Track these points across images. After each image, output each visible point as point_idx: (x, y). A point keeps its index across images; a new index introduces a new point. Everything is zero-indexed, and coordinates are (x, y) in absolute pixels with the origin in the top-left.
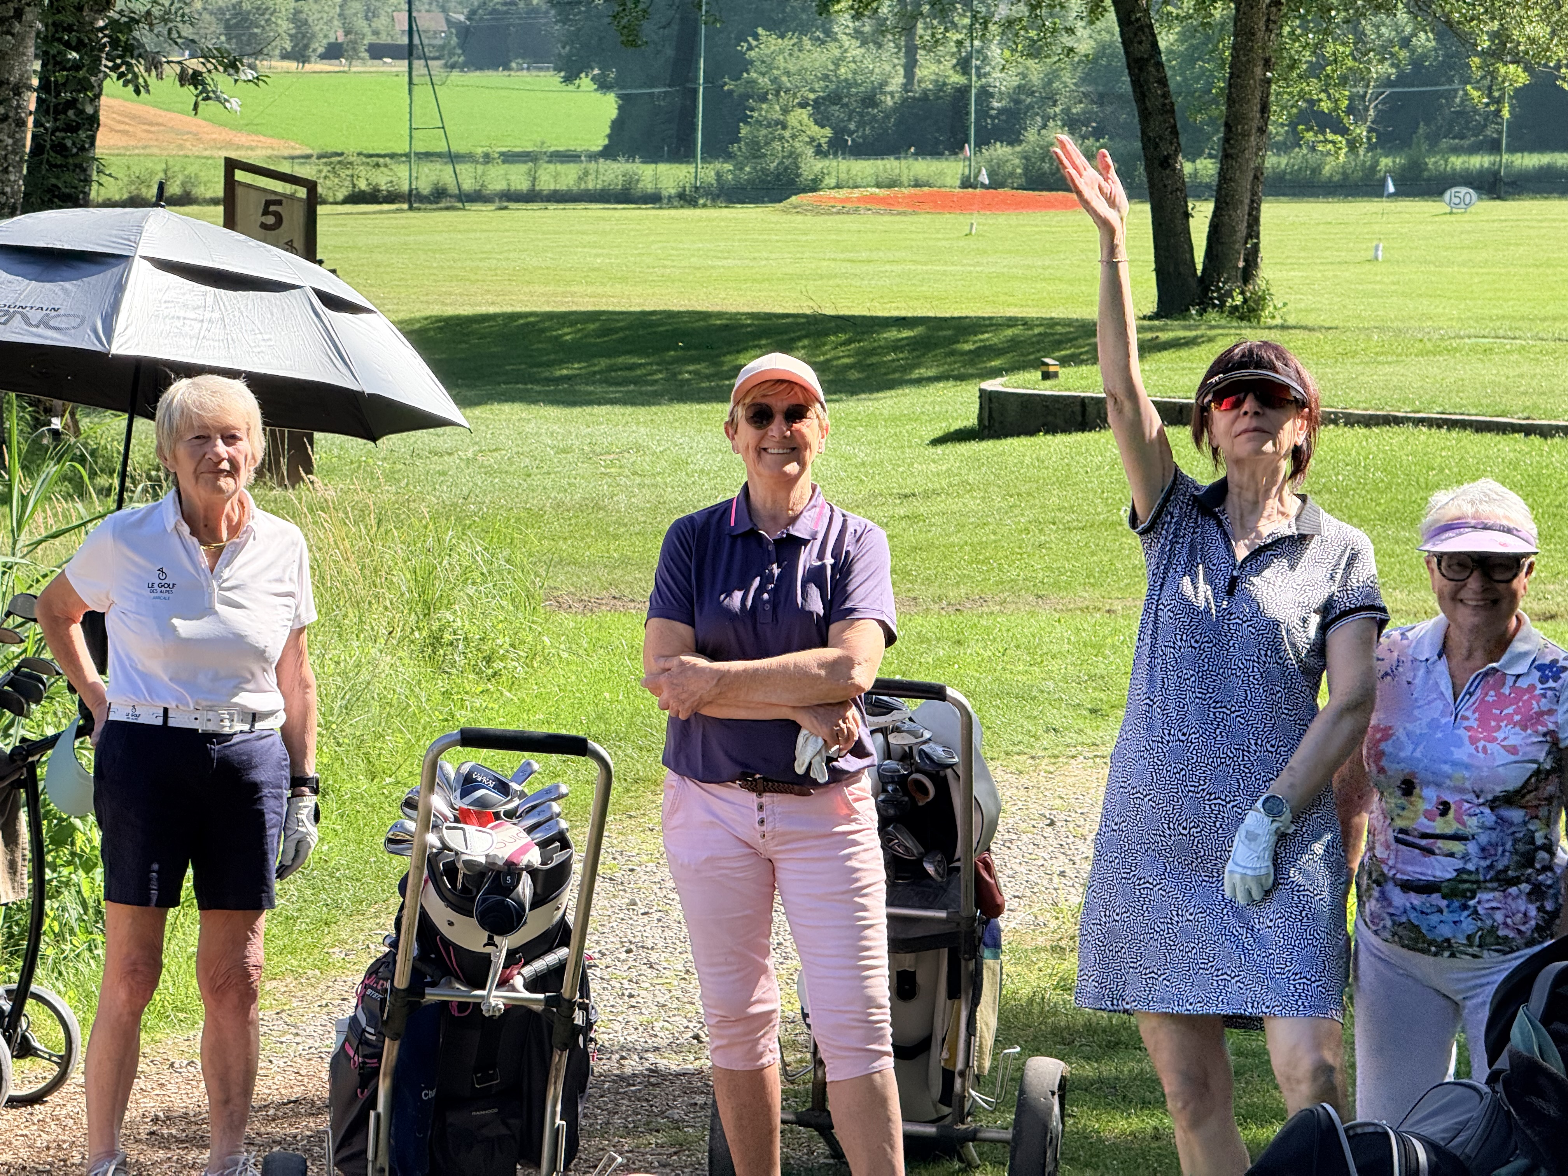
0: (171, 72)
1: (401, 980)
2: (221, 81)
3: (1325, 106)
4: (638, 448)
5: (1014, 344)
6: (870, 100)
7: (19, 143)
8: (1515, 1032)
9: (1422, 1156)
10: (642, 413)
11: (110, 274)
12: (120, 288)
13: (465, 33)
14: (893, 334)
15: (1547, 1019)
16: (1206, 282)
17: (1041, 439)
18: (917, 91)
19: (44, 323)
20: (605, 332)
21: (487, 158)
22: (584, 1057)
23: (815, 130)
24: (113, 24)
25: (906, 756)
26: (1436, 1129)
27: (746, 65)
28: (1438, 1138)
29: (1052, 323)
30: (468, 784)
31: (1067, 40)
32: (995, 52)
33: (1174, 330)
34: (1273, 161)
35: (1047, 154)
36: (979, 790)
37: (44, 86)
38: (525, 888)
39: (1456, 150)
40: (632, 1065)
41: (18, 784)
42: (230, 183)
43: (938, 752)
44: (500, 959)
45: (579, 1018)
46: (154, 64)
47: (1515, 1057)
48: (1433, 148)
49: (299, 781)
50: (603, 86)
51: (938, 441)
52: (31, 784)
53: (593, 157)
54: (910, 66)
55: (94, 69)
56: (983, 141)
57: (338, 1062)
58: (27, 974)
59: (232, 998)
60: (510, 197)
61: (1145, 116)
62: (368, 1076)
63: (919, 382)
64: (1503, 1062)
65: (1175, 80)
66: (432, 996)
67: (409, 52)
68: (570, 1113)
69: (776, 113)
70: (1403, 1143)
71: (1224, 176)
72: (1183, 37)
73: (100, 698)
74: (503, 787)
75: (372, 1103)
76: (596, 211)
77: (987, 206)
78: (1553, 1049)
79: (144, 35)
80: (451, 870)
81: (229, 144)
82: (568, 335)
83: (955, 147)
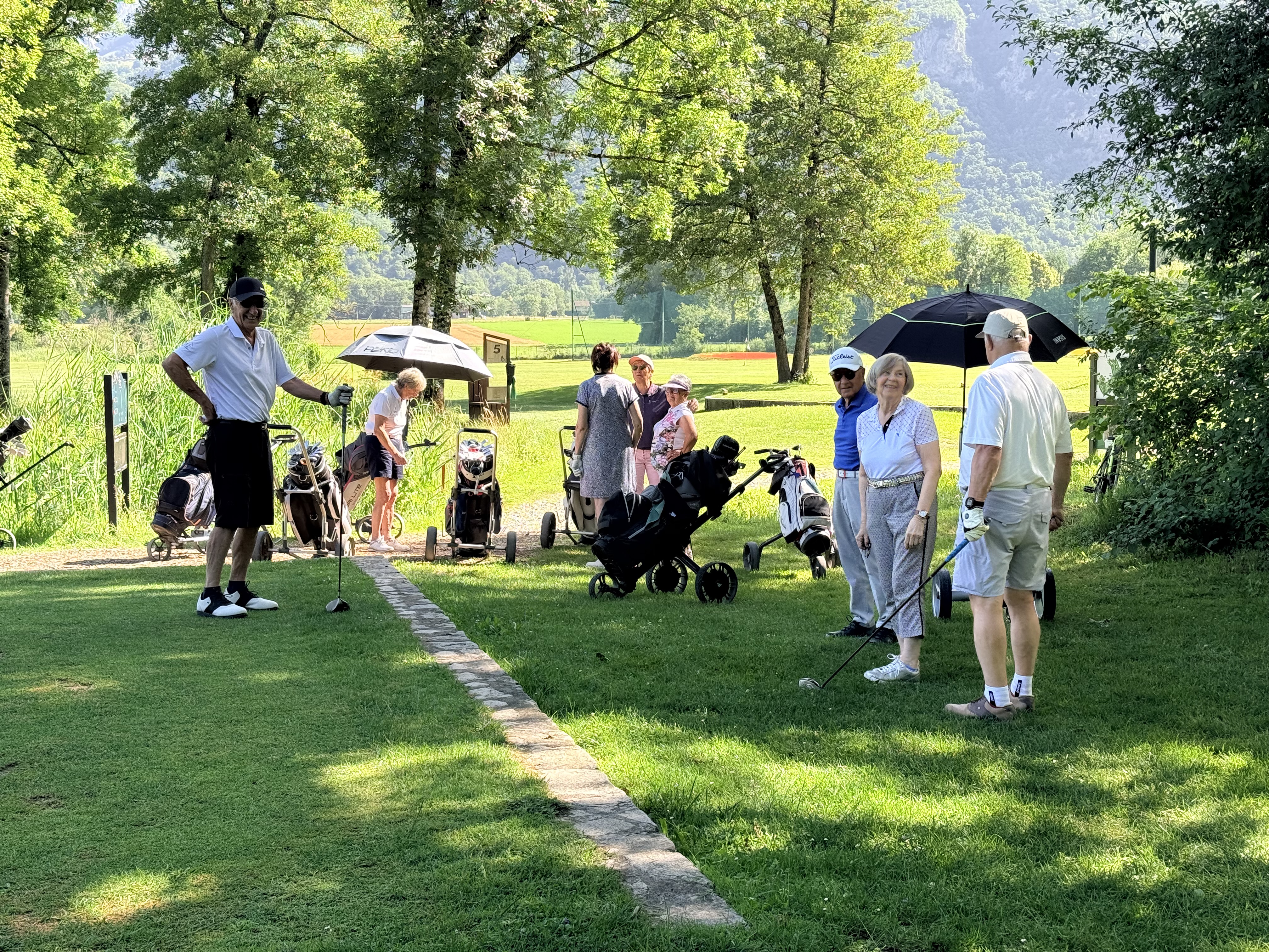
1: (456, 487)
6: (721, 325)
11: (404, 341)
13: (596, 307)
16: (793, 374)
18: (735, 322)
19: (389, 351)
23: (700, 335)
27: (678, 314)
30: (469, 443)
38: (483, 466)
42: (485, 340)
44: (478, 483)
45: (498, 496)
50: (637, 322)
53: (630, 344)
56: (754, 337)
61: (773, 323)
66: (464, 491)
67: (573, 313)
71: (798, 341)
75: (452, 516)
80: (467, 463)
83: (743, 339)
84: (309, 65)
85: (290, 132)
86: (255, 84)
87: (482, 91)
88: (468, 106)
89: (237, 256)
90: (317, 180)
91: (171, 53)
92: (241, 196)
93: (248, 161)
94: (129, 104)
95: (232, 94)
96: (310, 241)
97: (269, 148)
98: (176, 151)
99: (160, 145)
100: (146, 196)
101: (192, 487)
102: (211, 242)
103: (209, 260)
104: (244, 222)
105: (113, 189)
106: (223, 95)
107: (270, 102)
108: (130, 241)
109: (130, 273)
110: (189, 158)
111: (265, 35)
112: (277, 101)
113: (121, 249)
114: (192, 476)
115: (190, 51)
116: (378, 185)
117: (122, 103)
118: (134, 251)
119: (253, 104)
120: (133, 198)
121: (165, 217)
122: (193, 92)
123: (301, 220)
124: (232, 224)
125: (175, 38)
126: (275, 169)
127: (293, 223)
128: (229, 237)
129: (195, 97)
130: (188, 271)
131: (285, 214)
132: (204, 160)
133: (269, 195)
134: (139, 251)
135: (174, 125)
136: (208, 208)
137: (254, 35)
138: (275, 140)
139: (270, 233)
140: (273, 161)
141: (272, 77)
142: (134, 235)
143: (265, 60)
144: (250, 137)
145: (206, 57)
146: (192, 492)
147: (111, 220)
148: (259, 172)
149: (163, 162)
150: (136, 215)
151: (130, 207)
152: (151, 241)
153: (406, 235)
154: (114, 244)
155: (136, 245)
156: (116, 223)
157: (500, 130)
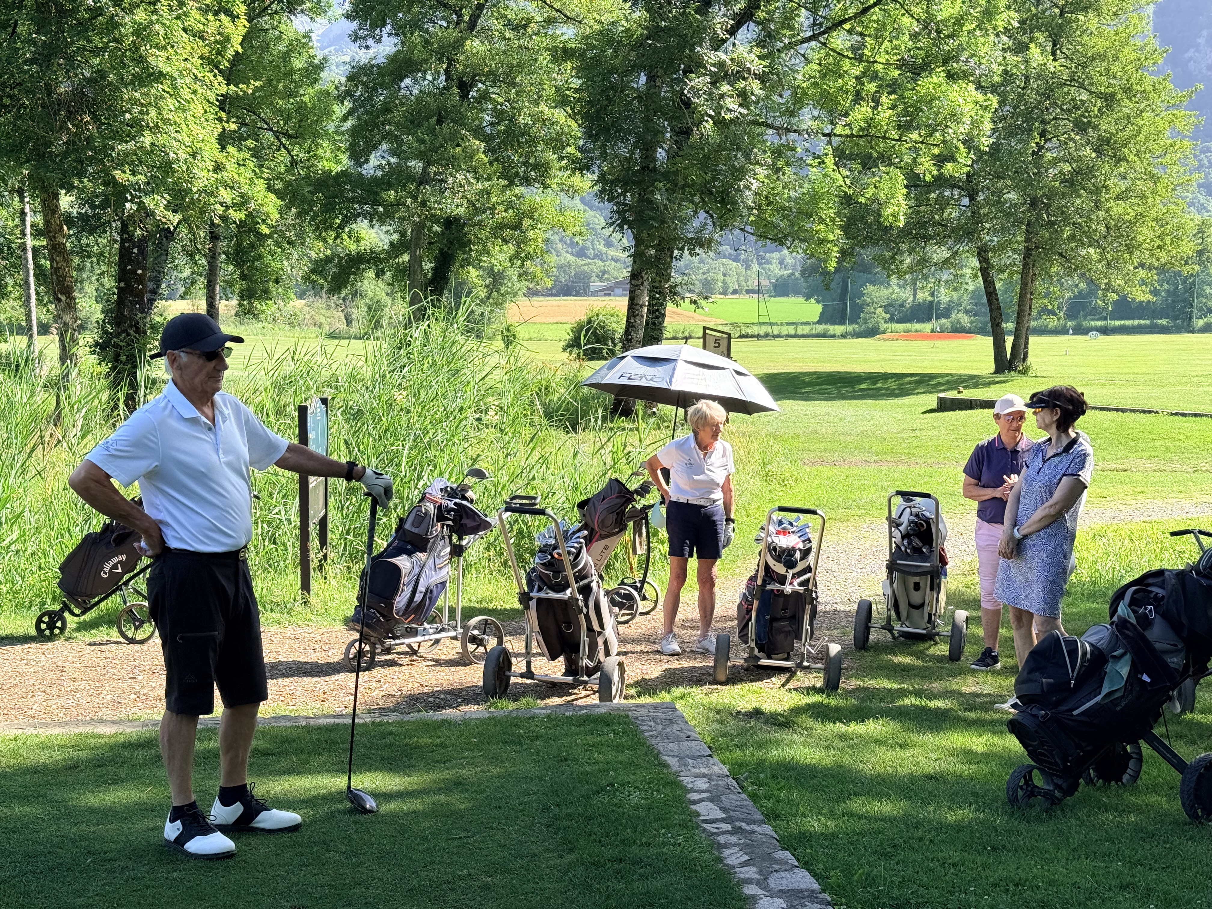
0: (687, 301)
1: (759, 582)
2: (702, 302)
3: (1050, 307)
4: (829, 414)
5: (948, 382)
6: (902, 305)
7: (641, 322)
8: (1119, 609)
9: (1088, 648)
10: (830, 403)
11: (671, 365)
12: (674, 369)
13: (775, 286)
14: (909, 379)
15: (1130, 605)
16: (1011, 362)
17: (957, 412)
18: (917, 302)
19: (652, 380)
20: (819, 378)
21: (782, 324)
22: (816, 607)
23: (884, 315)
24: (670, 286)
25: (917, 515)
26: (1093, 639)
27: (863, 295)
28: (1093, 642)
29: (961, 375)
30: (780, 523)
31: (967, 287)
32: (942, 289)
33: (1001, 378)
34: (1033, 324)
35: (958, 322)
36: (940, 526)
37: (649, 305)
38: (798, 555)
39: (1093, 320)
40: (829, 608)
41: (642, 519)
42: (705, 334)
43: (927, 514)
44: (790, 576)
45: (814, 595)
46: (683, 298)
47: (1119, 617)
48: (1085, 320)
49: (729, 520)
50: (818, 302)
51: (923, 413)
52: (646, 518)
53: (814, 323)
54: (915, 295)
55: (665, 300)
56: (938, 317)
57: (740, 606)
58: (645, 575)
59: (708, 585)
60: (789, 336)
61: (991, 310)
62: (749, 611)
63: (917, 394)
64: (1115, 619)
65: (1001, 298)
66: (769, 587)
67: (758, 292)
68: (811, 624)
69: (872, 310)
70: (1082, 643)
71: (1017, 329)
72: (1003, 285)
73: (667, 493)
74: (791, 524)
75: (750, 619)
76: (815, 340)
77: (939, 338)
78: (1132, 615)
79: (679, 289)
80: (775, 549)
81: (703, 321)
82: (807, 379)
83: (929, 320)
84: (520, 47)
85: (499, 115)
86: (466, 66)
87: (713, 65)
88: (697, 80)
89: (445, 241)
90: (526, 163)
91: (385, 38)
92: (451, 181)
93: (458, 145)
94: (343, 88)
95: (443, 77)
96: (517, 226)
97: (478, 132)
98: (387, 136)
99: (373, 130)
100: (358, 181)
101: (404, 572)
102: (419, 228)
103: (417, 245)
104: (453, 207)
105: (327, 173)
106: (434, 79)
107: (480, 85)
108: (341, 227)
109: (341, 259)
110: (400, 143)
111: (479, 17)
112: (488, 83)
113: (333, 234)
114: (404, 557)
115: (404, 34)
116: (595, 168)
117: (337, 88)
118: (345, 237)
119: (464, 88)
120: (346, 183)
121: (376, 202)
122: (406, 76)
123: (509, 206)
124: (441, 209)
125: (388, 21)
126: (484, 152)
127: (501, 208)
128: (437, 222)
129: (408, 81)
130: (397, 256)
131: (494, 200)
132: (415, 144)
133: (478, 180)
134: (350, 237)
135: (386, 109)
136: (418, 193)
137: (466, 18)
138: (485, 124)
139: (477, 218)
140: (483, 145)
141: (484, 59)
142: (346, 220)
143: (477, 43)
144: (461, 121)
145: (419, 40)
146: (404, 580)
147: (324, 205)
148: (470, 155)
149: (375, 147)
150: (348, 200)
151: (342, 192)
152: (362, 227)
153: (625, 221)
154: (326, 230)
155: (347, 229)
156: (329, 208)
157: (731, 106)
